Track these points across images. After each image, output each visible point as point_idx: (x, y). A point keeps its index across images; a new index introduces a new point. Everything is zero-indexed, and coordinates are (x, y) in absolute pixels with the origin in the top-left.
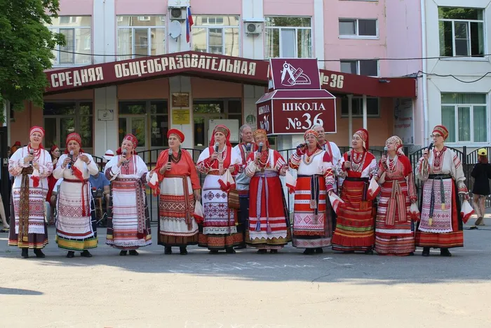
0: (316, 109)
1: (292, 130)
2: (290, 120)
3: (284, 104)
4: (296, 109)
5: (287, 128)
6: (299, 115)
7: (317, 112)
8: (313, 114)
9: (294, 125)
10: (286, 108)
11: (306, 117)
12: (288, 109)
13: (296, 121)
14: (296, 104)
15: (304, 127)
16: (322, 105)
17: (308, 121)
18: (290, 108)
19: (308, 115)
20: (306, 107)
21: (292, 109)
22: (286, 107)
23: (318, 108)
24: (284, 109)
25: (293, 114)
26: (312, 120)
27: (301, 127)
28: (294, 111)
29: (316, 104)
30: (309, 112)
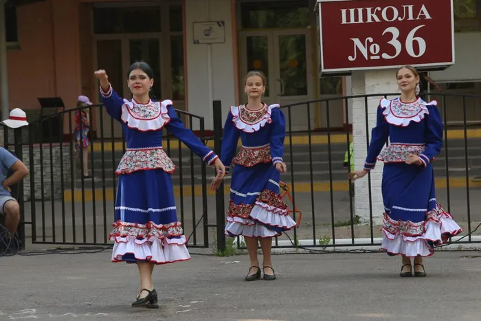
0: (411, 17)
1: (361, 61)
2: (357, 41)
3: (344, 11)
4: (369, 20)
5: (350, 58)
6: (375, 31)
7: (414, 24)
8: (404, 28)
9: (364, 52)
10: (348, 19)
11: (390, 36)
12: (352, 21)
13: (369, 44)
14: (369, 10)
15: (385, 56)
16: (423, 8)
17: (395, 43)
18: (356, 19)
19: (395, 31)
20: (390, 14)
21: (361, 21)
22: (348, 17)
23: (415, 16)
24: (344, 21)
25: (363, 31)
26: (402, 39)
27: (380, 54)
28: (365, 24)
29: (410, 7)
30: (396, 24)
